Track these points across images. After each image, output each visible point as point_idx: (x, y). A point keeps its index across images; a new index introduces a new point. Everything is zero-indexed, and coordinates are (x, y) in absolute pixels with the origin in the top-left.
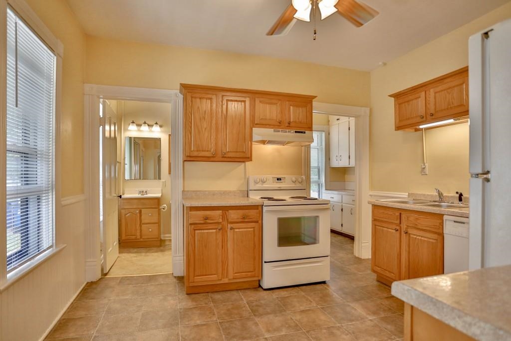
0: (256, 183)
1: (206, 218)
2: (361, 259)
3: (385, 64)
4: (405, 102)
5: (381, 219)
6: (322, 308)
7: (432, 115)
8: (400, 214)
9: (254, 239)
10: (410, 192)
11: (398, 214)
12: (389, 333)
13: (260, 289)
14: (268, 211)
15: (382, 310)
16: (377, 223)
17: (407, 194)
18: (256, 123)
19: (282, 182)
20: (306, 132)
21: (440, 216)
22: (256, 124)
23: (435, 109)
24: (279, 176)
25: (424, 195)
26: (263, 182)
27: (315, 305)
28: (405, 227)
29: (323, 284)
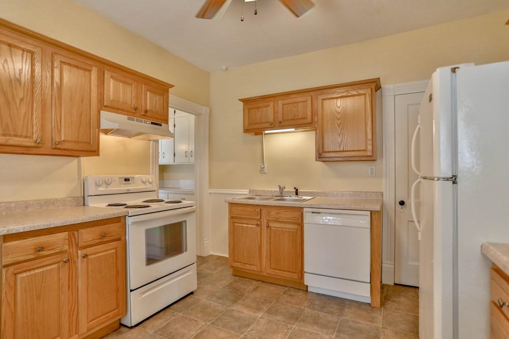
0: (98, 185)
1: (42, 249)
2: (203, 257)
3: (227, 69)
4: (255, 108)
5: (239, 216)
6: (213, 323)
7: (280, 123)
8: (261, 210)
9: (117, 264)
10: (251, 189)
11: (258, 210)
12: (284, 323)
13: (123, 329)
14: (134, 223)
15: (260, 303)
16: (236, 221)
17: (248, 190)
18: (105, 104)
19: (130, 184)
20: (163, 124)
21: (300, 209)
22: (105, 106)
23: (283, 118)
24: (127, 176)
25: (264, 191)
26: (108, 184)
27: (203, 323)
28: (266, 221)
29: (191, 295)
